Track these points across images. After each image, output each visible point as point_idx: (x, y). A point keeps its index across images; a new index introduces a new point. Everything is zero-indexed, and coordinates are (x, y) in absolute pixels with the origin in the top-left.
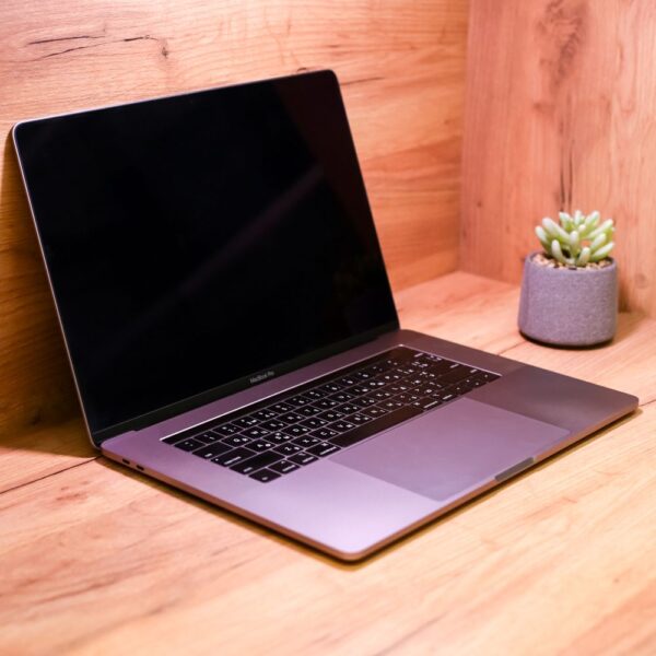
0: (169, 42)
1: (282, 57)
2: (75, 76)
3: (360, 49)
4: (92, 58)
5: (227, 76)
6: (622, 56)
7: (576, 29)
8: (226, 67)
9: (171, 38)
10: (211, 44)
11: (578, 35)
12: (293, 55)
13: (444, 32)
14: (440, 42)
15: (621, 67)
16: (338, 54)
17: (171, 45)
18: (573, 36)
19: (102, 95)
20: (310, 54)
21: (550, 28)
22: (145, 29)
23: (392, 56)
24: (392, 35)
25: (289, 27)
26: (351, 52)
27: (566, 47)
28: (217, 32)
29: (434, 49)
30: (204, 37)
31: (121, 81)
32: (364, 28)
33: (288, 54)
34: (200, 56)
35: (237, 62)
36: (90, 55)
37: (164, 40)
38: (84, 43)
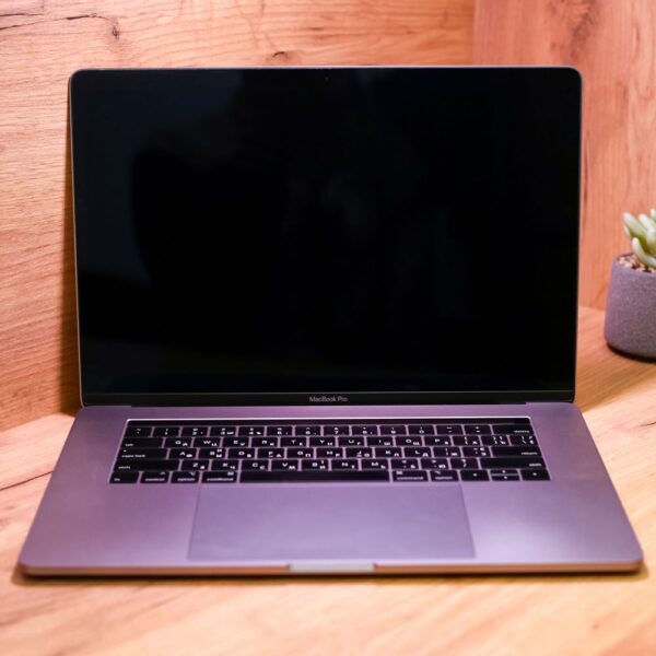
0: (121, 21)
1: (256, 41)
2: (10, 58)
3: (347, 32)
4: (29, 37)
5: (190, 59)
6: (638, 38)
7: (589, 9)
8: (191, 49)
9: (123, 17)
10: (169, 24)
11: (591, 15)
12: (268, 38)
13: (446, 15)
14: (442, 27)
15: (638, 49)
16: (322, 38)
17: (123, 25)
18: (586, 16)
19: (42, 79)
20: (289, 37)
21: (561, 8)
22: (92, 6)
23: (386, 41)
24: (385, 17)
25: (263, 6)
26: (337, 36)
27: (578, 29)
28: (178, 11)
29: (435, 34)
30: (161, 16)
31: (64, 63)
32: (351, 9)
33: (262, 36)
34: (158, 37)
35: (201, 44)
36: (26, 34)
37: (114, 19)
38: (19, 20)
